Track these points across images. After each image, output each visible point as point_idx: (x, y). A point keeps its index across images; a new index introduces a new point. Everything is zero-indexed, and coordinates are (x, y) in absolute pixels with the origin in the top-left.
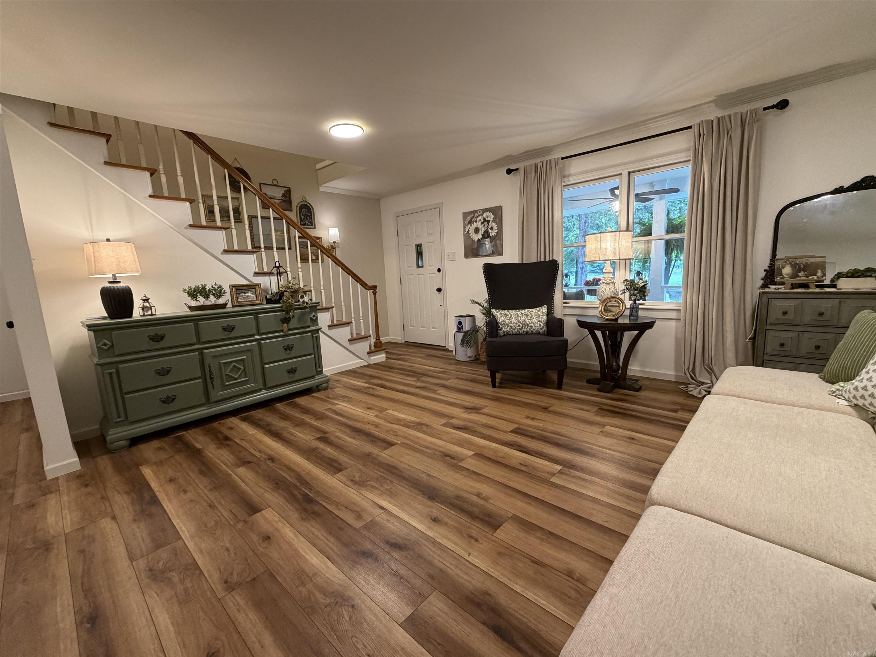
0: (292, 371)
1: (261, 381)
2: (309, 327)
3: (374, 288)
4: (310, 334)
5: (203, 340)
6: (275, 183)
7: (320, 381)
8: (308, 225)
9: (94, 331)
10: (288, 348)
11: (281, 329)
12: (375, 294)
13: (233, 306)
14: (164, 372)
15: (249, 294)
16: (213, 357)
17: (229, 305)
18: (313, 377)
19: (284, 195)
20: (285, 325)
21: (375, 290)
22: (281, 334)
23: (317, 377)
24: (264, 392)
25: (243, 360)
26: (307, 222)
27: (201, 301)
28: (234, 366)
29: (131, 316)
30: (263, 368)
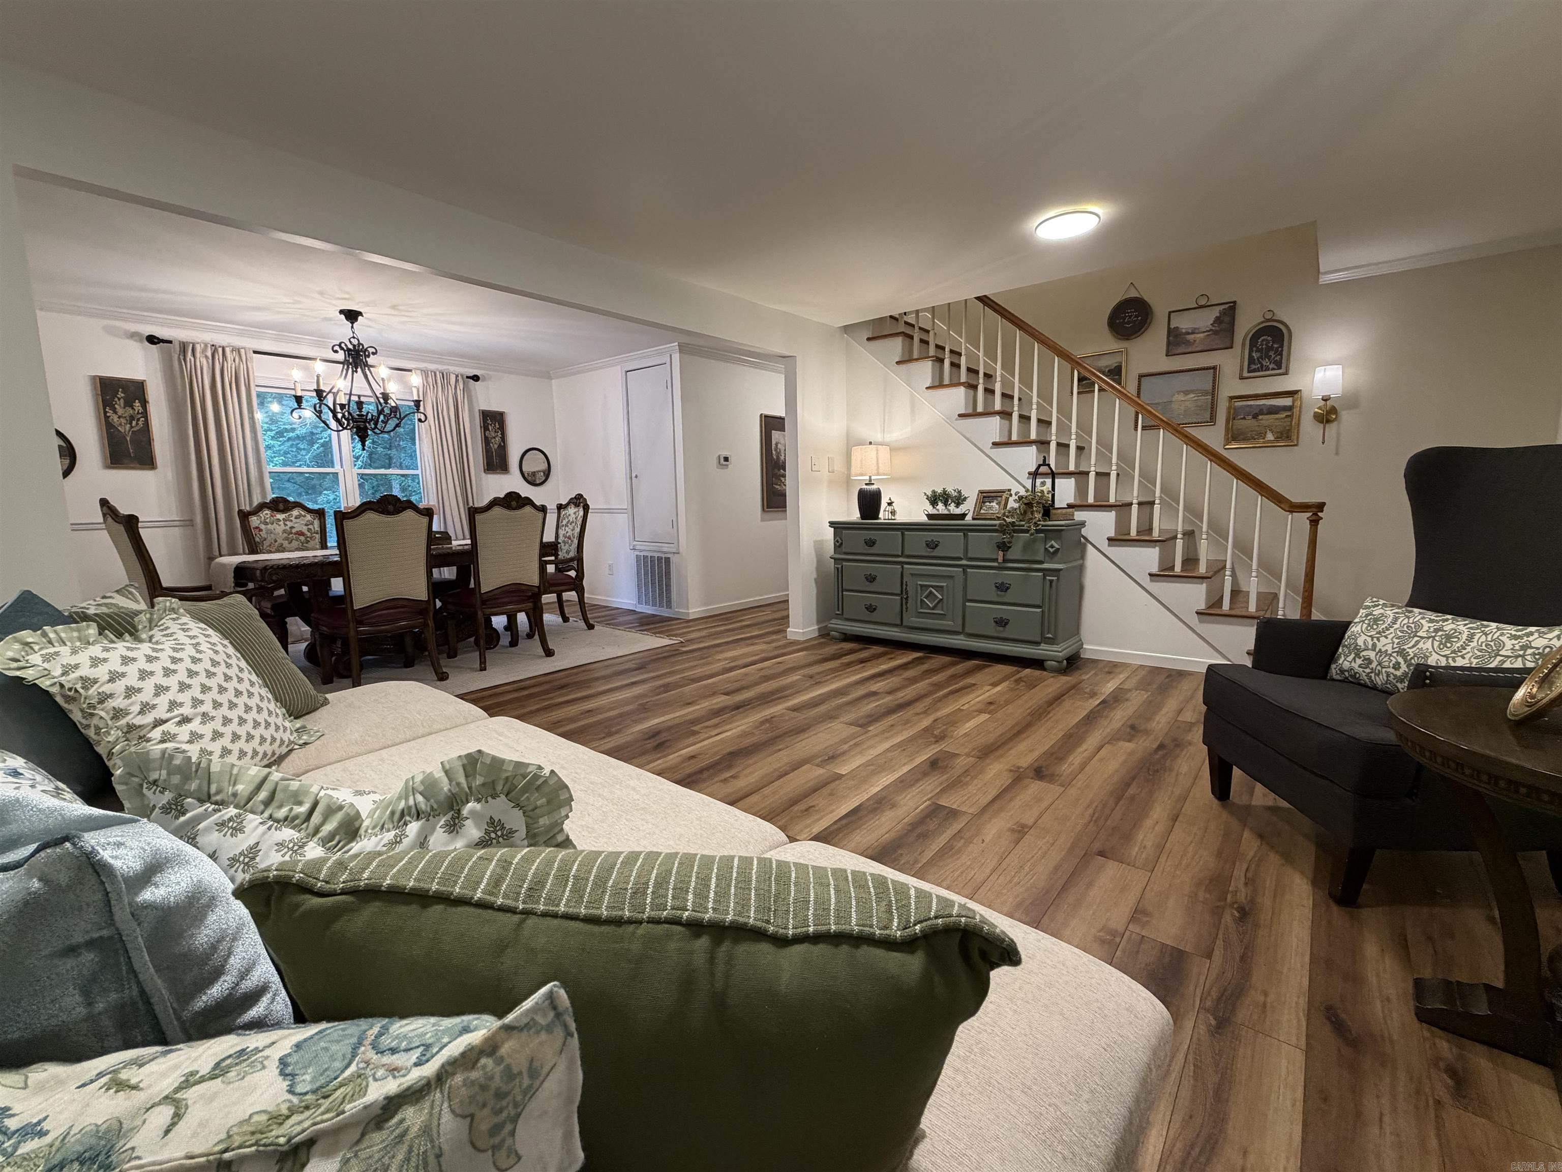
0: (1002, 623)
1: (959, 621)
2: (1041, 562)
3: (1316, 510)
4: (1040, 574)
5: (907, 552)
6: (1203, 302)
7: (1047, 655)
8: (1267, 369)
9: (835, 528)
10: (1003, 588)
11: (994, 557)
12: (1315, 522)
13: (974, 519)
14: (871, 579)
15: (994, 504)
16: (912, 575)
17: (969, 518)
18: (1037, 643)
19: (1218, 320)
20: (1001, 553)
21: (1315, 514)
22: (996, 564)
23: (1043, 646)
24: (962, 637)
25: (942, 587)
26: (1266, 362)
27: (941, 508)
28: (931, 592)
29: (877, 518)
30: (964, 607)
